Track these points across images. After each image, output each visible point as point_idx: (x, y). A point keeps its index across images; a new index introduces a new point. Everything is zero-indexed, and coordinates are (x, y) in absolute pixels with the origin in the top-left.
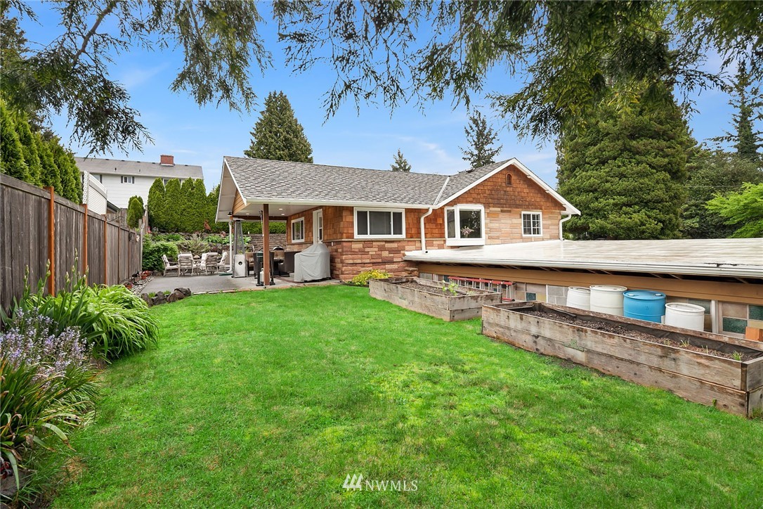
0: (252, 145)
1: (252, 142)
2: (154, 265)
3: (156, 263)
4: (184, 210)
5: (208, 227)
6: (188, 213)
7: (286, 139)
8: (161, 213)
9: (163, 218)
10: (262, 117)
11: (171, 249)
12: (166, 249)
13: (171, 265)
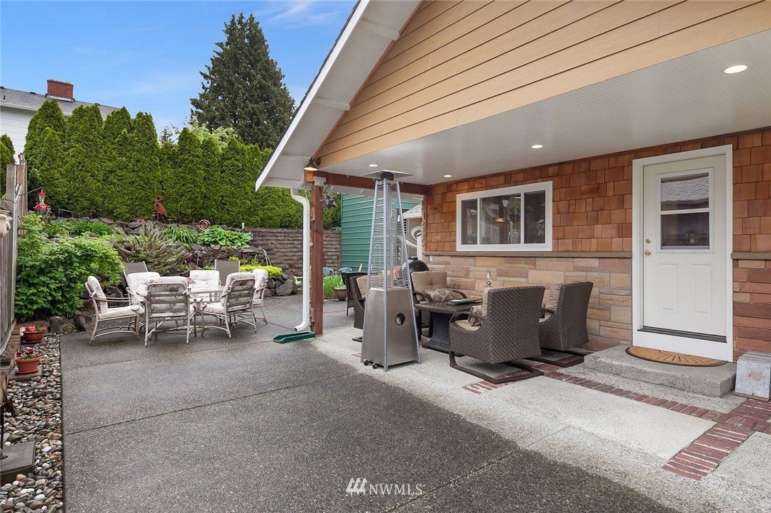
0: (202, 91)
1: (203, 88)
2: (54, 302)
3: (58, 296)
4: (111, 172)
5: (162, 209)
6: (121, 179)
7: (262, 87)
8: (57, 175)
9: (63, 187)
10: (220, 50)
11: (105, 259)
12: (88, 256)
13: (111, 305)
